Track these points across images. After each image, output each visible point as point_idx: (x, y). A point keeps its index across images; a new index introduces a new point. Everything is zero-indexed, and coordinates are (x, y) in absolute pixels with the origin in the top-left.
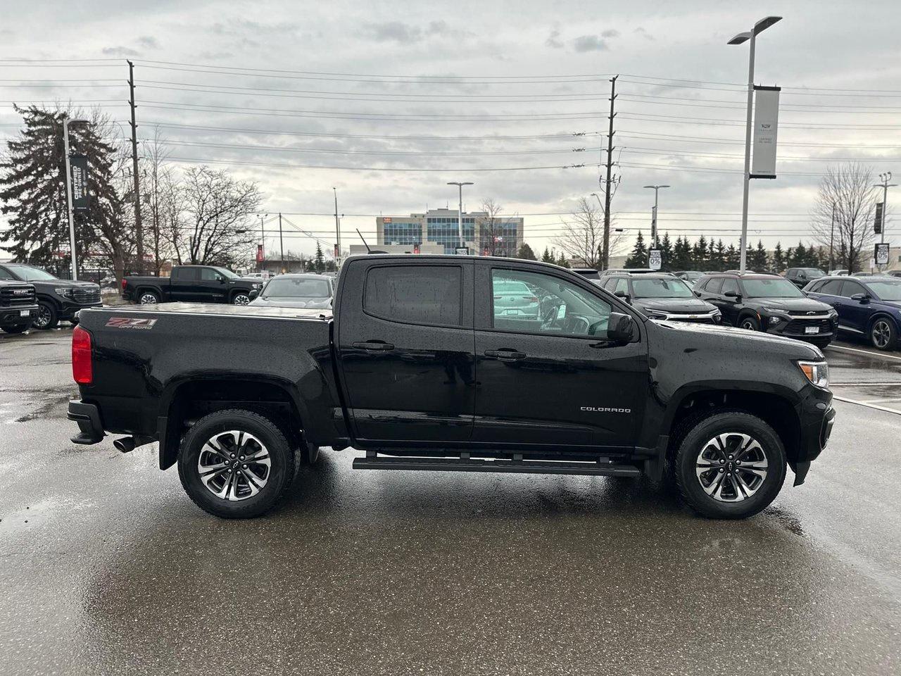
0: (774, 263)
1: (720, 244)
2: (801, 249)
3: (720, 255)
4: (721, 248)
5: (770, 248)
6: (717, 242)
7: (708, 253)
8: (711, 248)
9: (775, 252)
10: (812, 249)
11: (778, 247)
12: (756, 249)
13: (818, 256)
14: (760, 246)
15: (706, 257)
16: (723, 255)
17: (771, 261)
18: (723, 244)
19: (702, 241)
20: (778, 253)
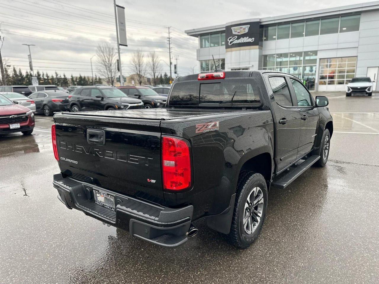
0: (71, 83)
1: (47, 75)
2: (81, 77)
3: (48, 79)
4: (48, 77)
5: (69, 77)
6: (45, 74)
7: (42, 79)
8: (43, 76)
9: (71, 79)
10: (85, 78)
11: (72, 76)
12: (63, 77)
13: (87, 80)
14: (64, 76)
15: (42, 80)
16: (49, 80)
17: (70, 82)
18: (49, 75)
19: (38, 73)
20: (72, 79)
